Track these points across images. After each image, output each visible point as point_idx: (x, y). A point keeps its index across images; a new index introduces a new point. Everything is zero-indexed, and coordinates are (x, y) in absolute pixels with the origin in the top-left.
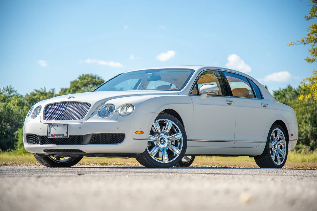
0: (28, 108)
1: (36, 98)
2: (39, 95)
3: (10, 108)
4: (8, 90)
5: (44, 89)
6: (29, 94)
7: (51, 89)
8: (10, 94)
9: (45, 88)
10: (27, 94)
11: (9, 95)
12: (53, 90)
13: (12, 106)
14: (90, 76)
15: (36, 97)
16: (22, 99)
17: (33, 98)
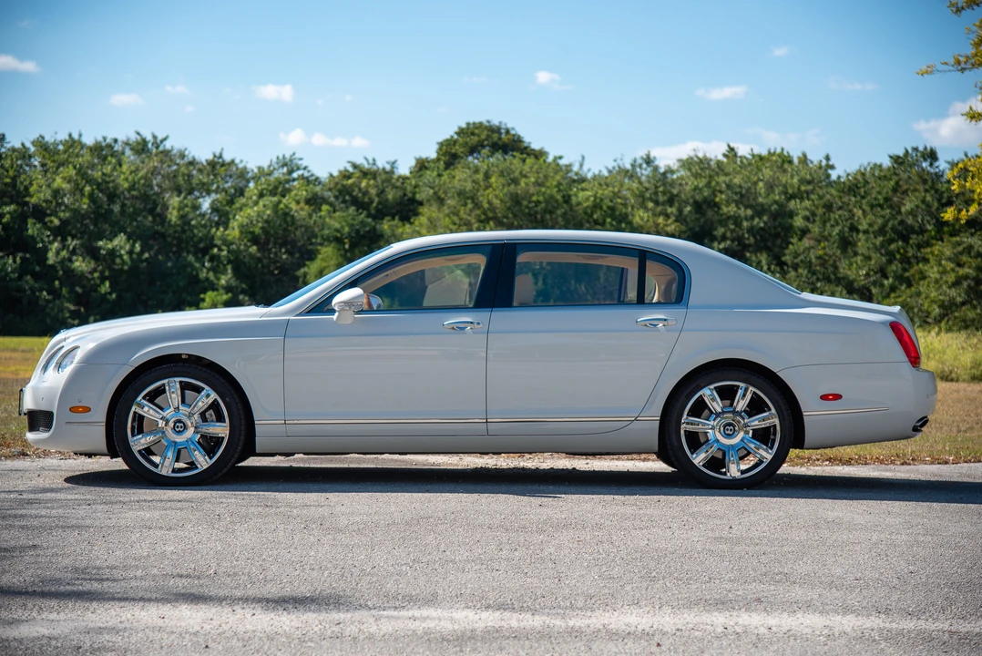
0: (331, 209)
1: (351, 185)
3: (287, 210)
4: (285, 165)
5: (371, 161)
6: (335, 173)
7: (388, 163)
9: (374, 160)
10: (331, 175)
11: (287, 177)
12: (393, 164)
13: (293, 206)
14: (486, 127)
15: (350, 181)
16: (318, 189)
17: (343, 186)
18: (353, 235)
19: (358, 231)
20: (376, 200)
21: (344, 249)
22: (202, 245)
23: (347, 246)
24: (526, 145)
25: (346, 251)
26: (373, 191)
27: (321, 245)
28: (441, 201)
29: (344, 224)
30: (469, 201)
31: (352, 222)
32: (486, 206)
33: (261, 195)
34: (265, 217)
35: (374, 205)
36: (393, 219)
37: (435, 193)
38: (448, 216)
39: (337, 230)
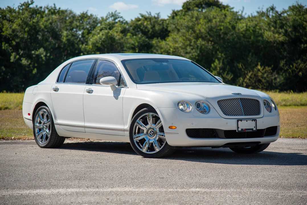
0: (132, 35)
1: (140, 24)
2: (143, 20)
3: (112, 36)
5: (149, 13)
6: (134, 19)
7: (156, 14)
8: (115, 19)
9: (150, 13)
10: (132, 20)
11: (113, 22)
12: (158, 14)
13: (115, 34)
15: (140, 22)
17: (137, 24)
19: (141, 44)
20: (151, 30)
24: (220, 3)
26: (149, 27)
28: (179, 30)
29: (136, 41)
30: (191, 30)
31: (139, 40)
32: (198, 32)
33: (101, 30)
34: (103, 39)
35: (150, 32)
36: (158, 38)
37: (176, 27)
38: (181, 36)
39: (133, 44)
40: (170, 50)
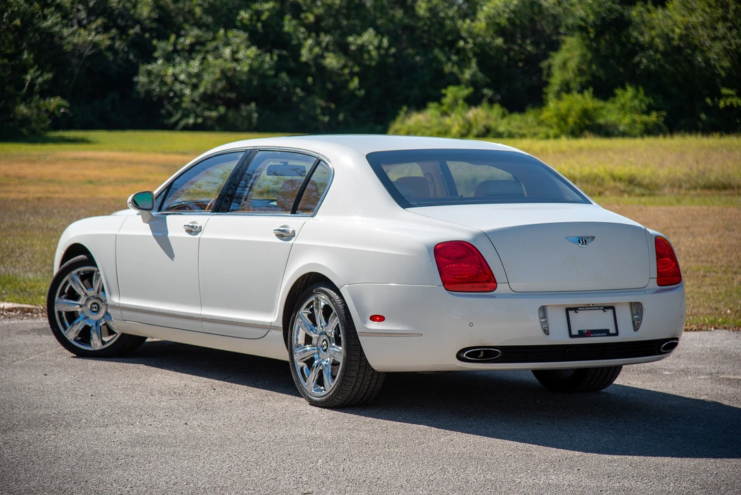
18: (598, 23)
19: (603, 19)
21: (590, 39)
22: (450, 38)
23: (592, 35)
25: (591, 40)
27: (565, 34)
29: (589, 11)
31: (597, 9)
34: (512, 7)
39: (582, 19)
40: (673, 31)
